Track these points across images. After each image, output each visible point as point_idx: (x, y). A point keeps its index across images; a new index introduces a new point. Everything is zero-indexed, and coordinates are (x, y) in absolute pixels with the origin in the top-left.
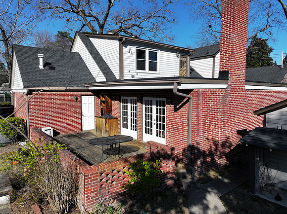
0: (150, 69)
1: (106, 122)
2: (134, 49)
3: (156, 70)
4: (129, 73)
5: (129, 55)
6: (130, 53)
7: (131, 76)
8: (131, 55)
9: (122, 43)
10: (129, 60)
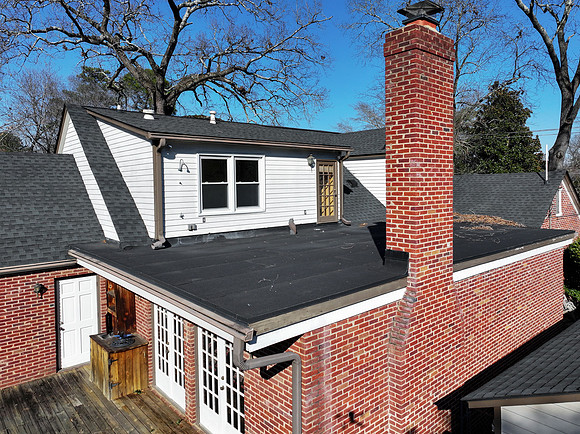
0: (240, 203)
1: (111, 360)
2: (194, 161)
3: (255, 203)
4: (182, 221)
5: (179, 177)
6: (185, 171)
7: (187, 228)
8: (188, 176)
9: (159, 151)
10: (180, 188)
